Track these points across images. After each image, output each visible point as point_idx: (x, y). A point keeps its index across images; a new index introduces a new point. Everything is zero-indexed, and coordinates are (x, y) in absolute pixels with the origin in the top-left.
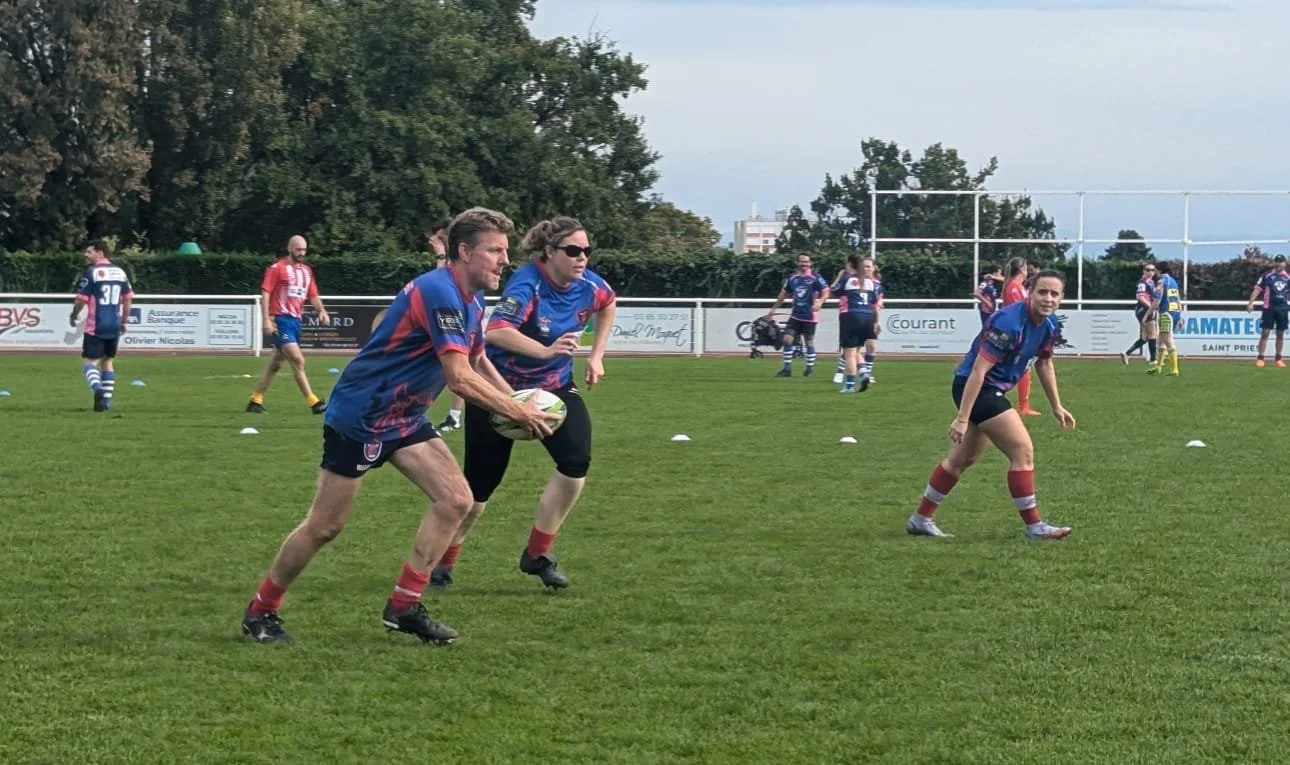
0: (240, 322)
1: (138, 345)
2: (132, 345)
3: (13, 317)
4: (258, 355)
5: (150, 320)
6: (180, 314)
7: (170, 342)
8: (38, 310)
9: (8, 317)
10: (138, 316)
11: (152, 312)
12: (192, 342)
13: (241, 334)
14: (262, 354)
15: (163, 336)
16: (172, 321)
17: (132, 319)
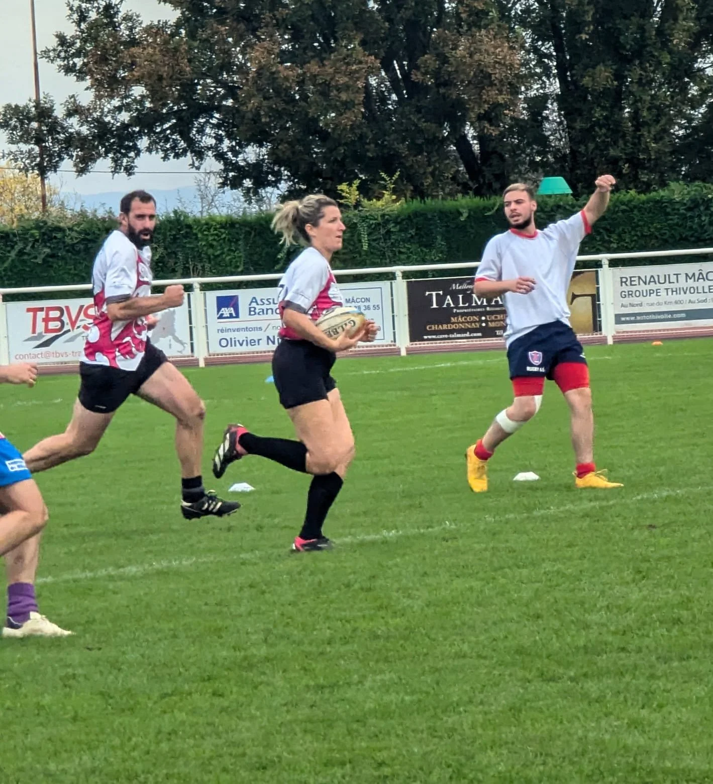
0: (376, 307)
1: (238, 349)
2: (229, 350)
3: (65, 318)
4: (403, 353)
5: (252, 311)
9: (59, 319)
10: (236, 307)
11: (254, 300)
14: (409, 351)
17: (226, 311)
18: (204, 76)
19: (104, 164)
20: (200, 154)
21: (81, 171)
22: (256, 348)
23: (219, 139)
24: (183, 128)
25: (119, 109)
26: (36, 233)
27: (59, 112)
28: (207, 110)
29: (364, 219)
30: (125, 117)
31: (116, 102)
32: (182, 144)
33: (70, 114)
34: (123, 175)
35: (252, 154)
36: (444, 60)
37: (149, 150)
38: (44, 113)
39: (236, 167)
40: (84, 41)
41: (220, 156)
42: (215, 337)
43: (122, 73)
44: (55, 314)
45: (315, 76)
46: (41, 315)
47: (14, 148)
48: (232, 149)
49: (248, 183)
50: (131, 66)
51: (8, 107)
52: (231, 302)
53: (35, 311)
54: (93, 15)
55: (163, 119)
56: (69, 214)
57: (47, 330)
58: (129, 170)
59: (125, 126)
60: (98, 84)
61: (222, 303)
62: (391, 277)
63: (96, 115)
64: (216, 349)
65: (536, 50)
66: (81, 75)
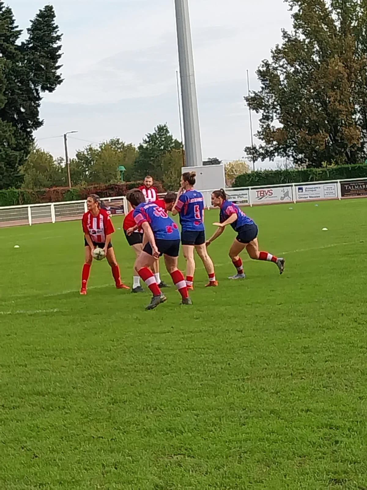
0: (333, 189)
1: (303, 199)
2: (301, 199)
3: (265, 193)
5: (306, 191)
6: (315, 188)
7: (313, 197)
8: (272, 190)
10: (302, 190)
11: (306, 188)
12: (319, 197)
13: (334, 193)
14: (341, 199)
15: (311, 195)
16: (312, 191)
17: (300, 191)
18: (289, 139)
19: (267, 159)
20: (289, 156)
21: (263, 161)
22: (307, 199)
23: (293, 153)
24: (285, 151)
25: (270, 147)
26: (255, 174)
27: (257, 148)
28: (290, 147)
29: (328, 170)
30: (272, 149)
31: (270, 145)
32: (285, 154)
33: (260, 148)
34: (271, 161)
35: (300, 156)
36: (343, 134)
37: (278, 155)
38: (254, 148)
39: (296, 159)
40: (263, 132)
41: (293, 157)
42: (298, 196)
43: (271, 139)
44: (262, 192)
45: (314, 138)
46: (259, 193)
47: (248, 156)
48: (296, 155)
49: (299, 163)
50: (273, 138)
51: (246, 147)
52: (301, 189)
53: (258, 192)
54: (265, 126)
55: (280, 149)
56: (262, 170)
57: (261, 196)
58: (273, 160)
59: (272, 151)
60: (266, 142)
61: (299, 189)
62: (337, 182)
63: (266, 148)
64: (298, 199)
65: (362, 132)
66: (262, 139)
